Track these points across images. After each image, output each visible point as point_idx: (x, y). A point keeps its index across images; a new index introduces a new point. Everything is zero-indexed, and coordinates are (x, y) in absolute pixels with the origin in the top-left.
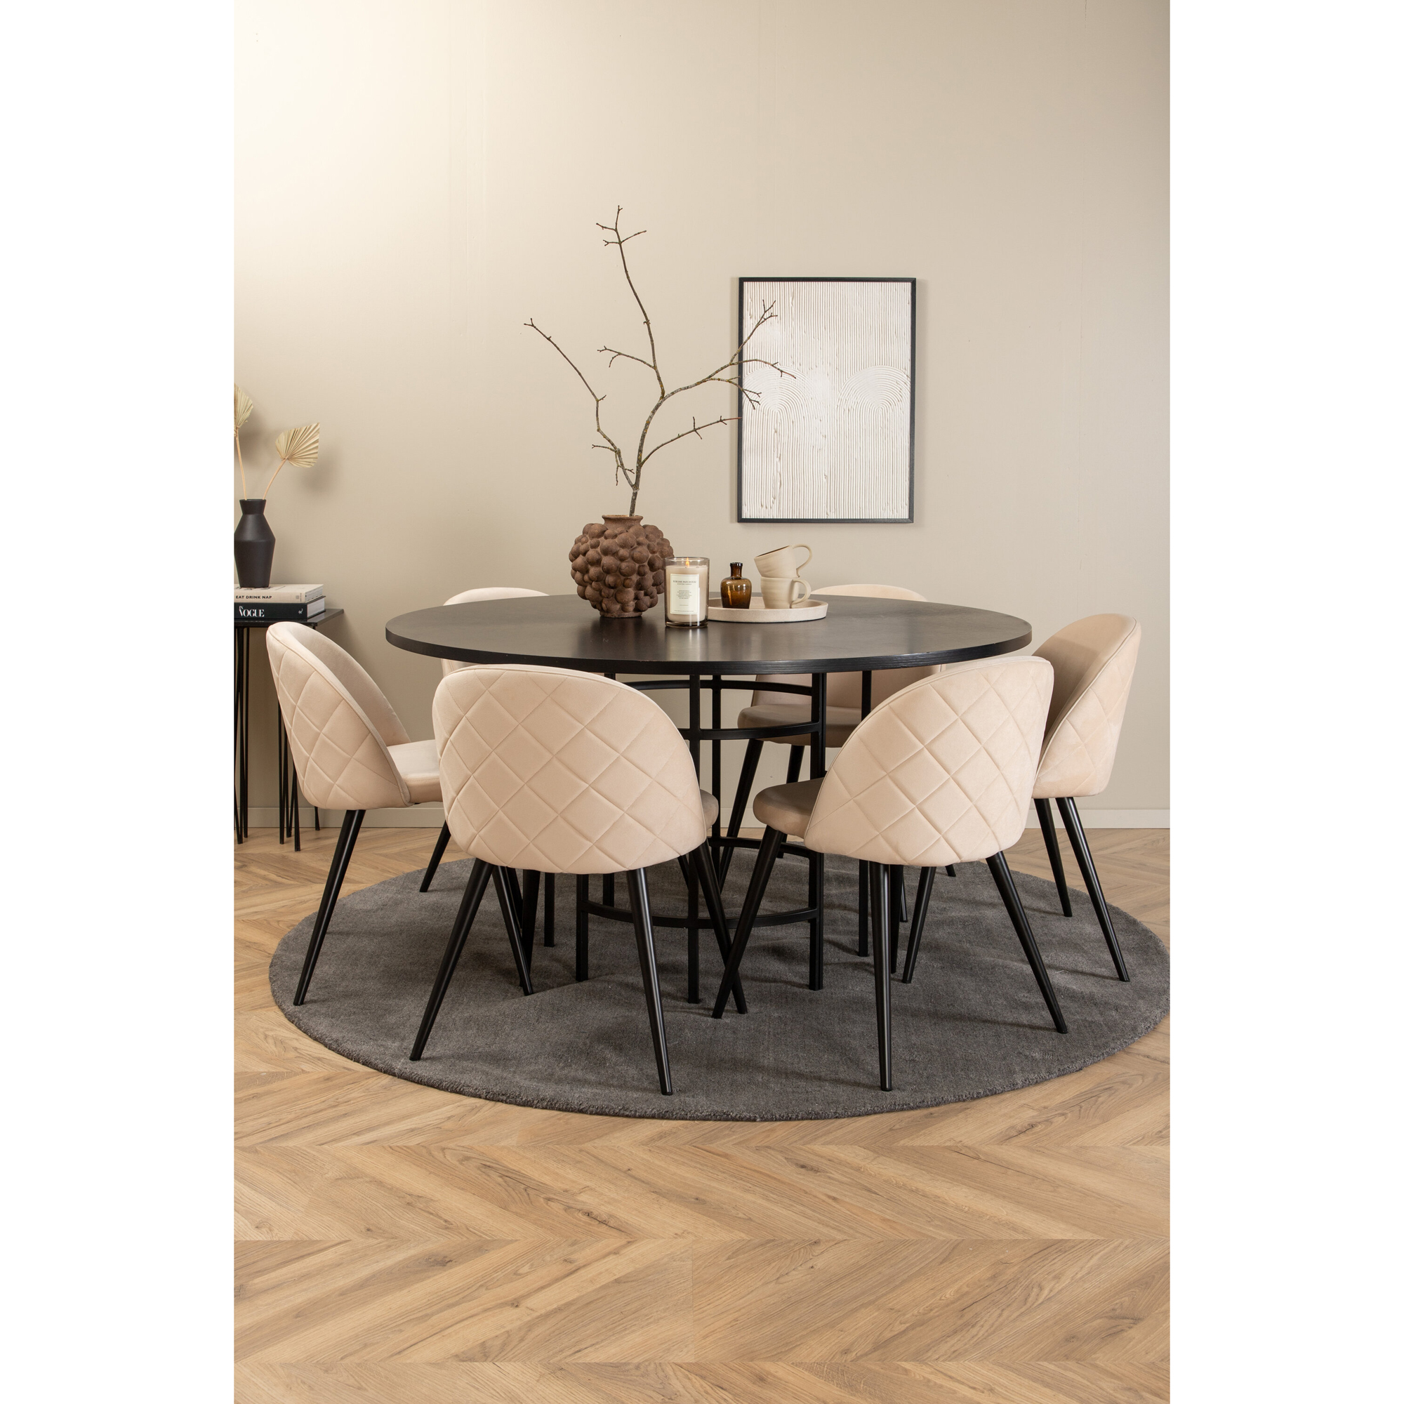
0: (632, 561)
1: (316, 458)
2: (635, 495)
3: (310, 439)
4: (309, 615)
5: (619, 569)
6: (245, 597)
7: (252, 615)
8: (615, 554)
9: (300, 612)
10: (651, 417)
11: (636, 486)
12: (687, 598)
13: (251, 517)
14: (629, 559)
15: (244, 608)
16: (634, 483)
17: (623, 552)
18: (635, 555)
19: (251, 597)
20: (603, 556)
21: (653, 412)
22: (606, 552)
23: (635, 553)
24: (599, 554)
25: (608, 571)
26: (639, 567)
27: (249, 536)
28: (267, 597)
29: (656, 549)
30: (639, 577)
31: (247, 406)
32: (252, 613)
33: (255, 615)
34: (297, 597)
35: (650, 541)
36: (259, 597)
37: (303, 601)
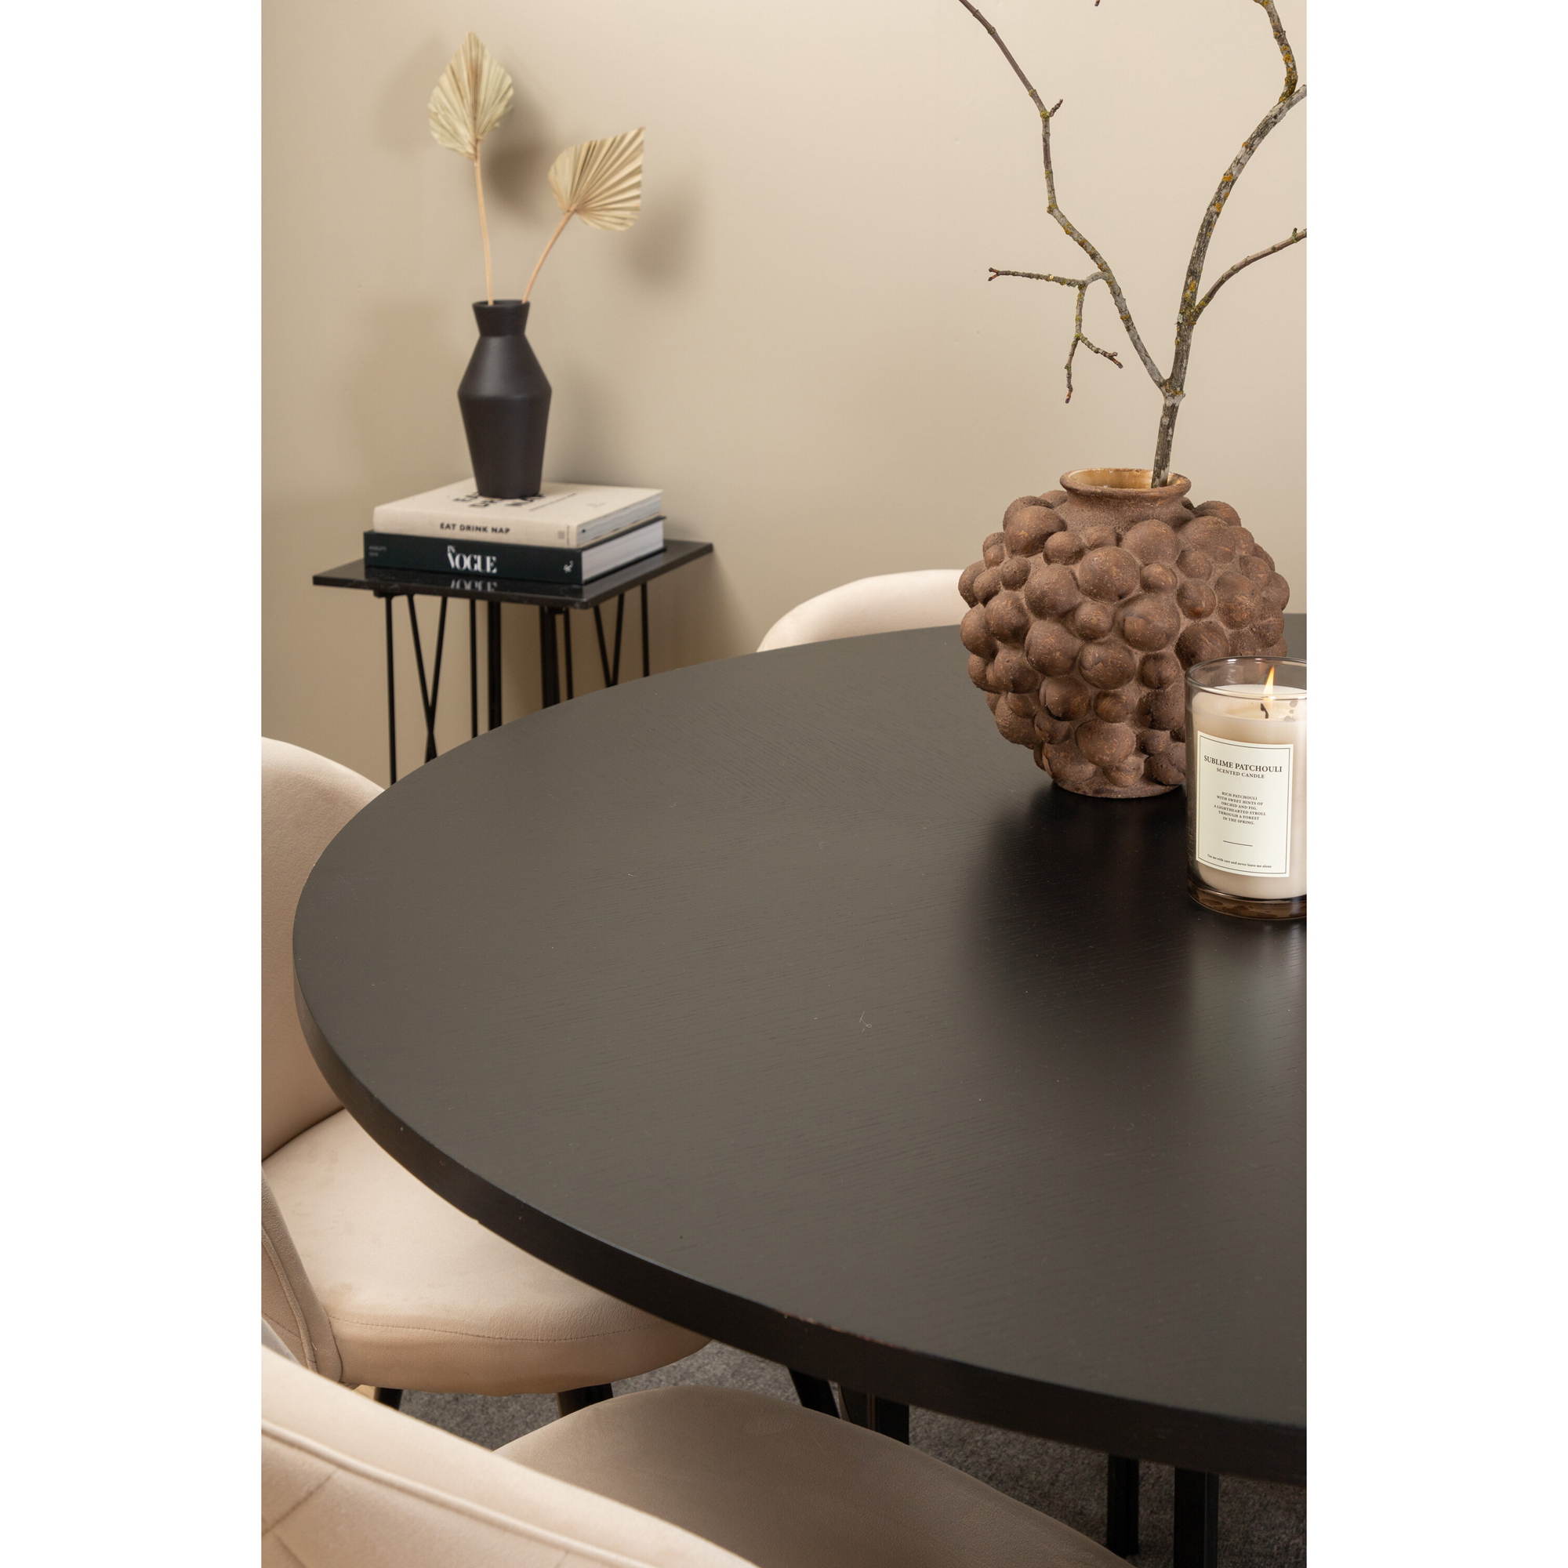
0: (1121, 642)
1: (636, 209)
2: (1171, 412)
3: (622, 167)
4: (586, 576)
5: (1076, 662)
6: (458, 528)
7: (473, 566)
8: (1065, 616)
9: (567, 569)
10: (1239, 163)
11: (1173, 385)
12: (1249, 820)
13: (495, 343)
14: (1111, 636)
15: (458, 551)
16: (1166, 375)
17: (1090, 612)
18: (1128, 626)
19: (469, 528)
20: (1032, 617)
21: (1250, 147)
22: (1042, 607)
23: (1129, 619)
24: (1020, 609)
25: (1044, 668)
26: (1144, 662)
27: (491, 385)
28: (501, 531)
29: (1204, 605)
30: (1145, 691)
31: (499, 89)
32: (473, 562)
33: (478, 567)
34: (561, 535)
35: (1190, 575)
36: (485, 529)
37: (573, 543)
